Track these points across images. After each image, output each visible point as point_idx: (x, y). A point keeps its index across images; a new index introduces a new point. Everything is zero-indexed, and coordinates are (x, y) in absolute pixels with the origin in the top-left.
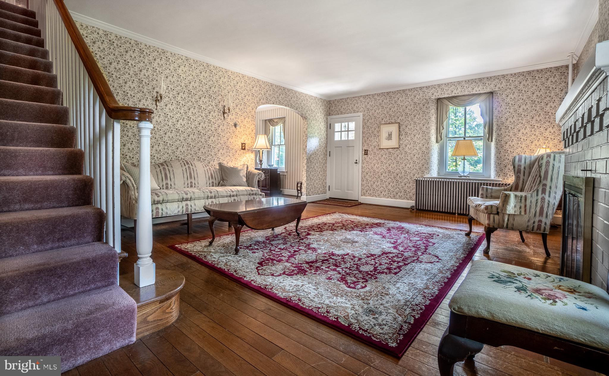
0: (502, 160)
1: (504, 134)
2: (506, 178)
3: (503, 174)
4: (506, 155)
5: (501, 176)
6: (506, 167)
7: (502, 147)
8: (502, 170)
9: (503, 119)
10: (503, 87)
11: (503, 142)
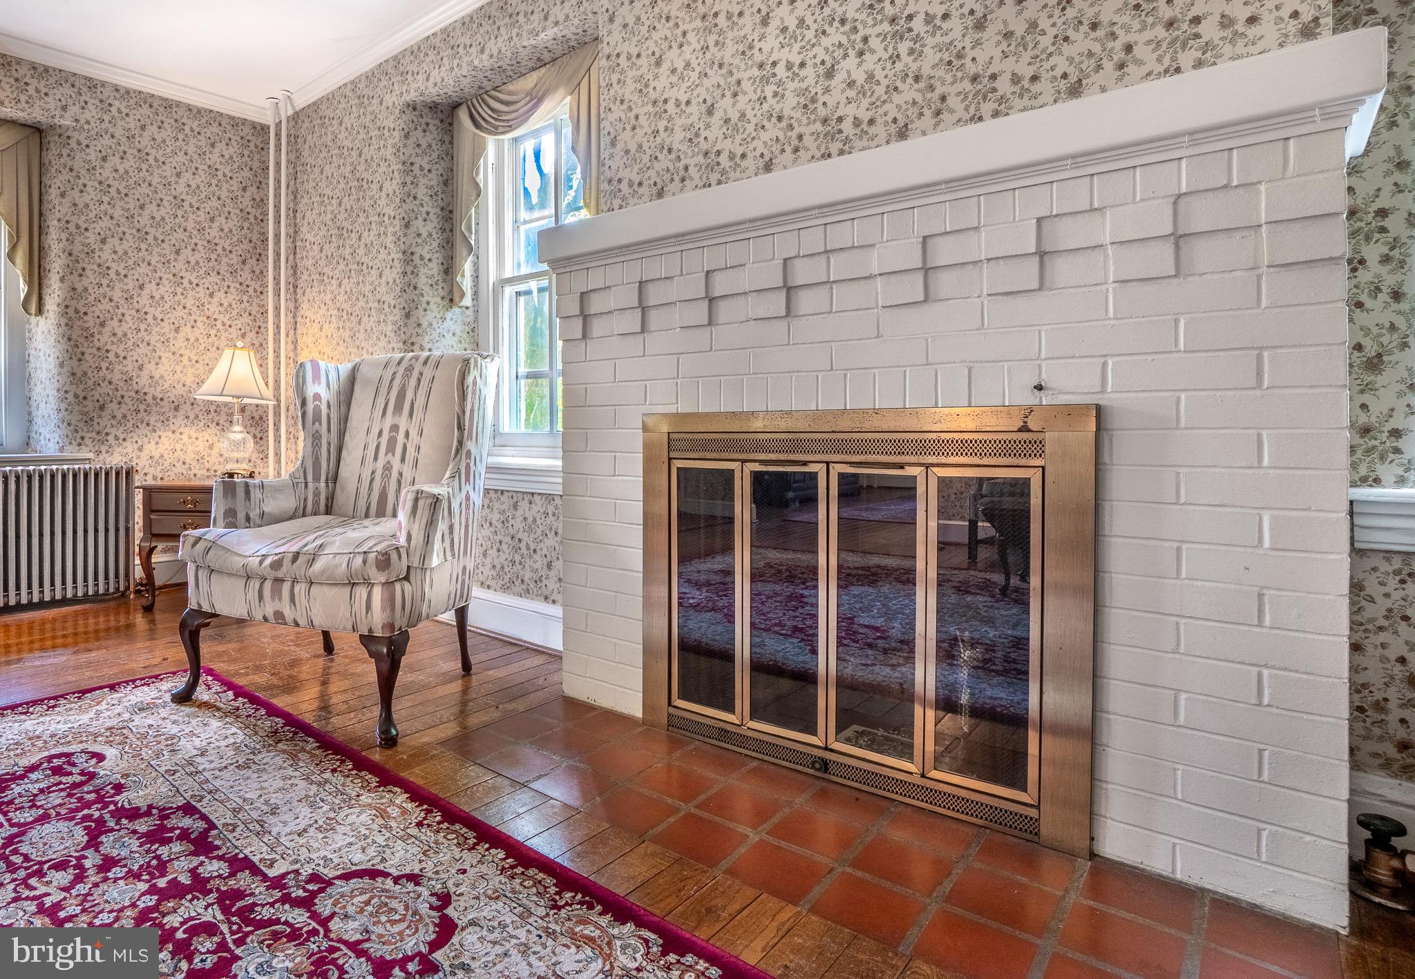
0: (90, 383)
1: (94, 292)
2: (104, 448)
3: (94, 435)
4: (104, 365)
5: (87, 441)
6: (102, 408)
7: (89, 337)
8: (89, 421)
9: (92, 238)
10: (88, 122)
11: (90, 321)
